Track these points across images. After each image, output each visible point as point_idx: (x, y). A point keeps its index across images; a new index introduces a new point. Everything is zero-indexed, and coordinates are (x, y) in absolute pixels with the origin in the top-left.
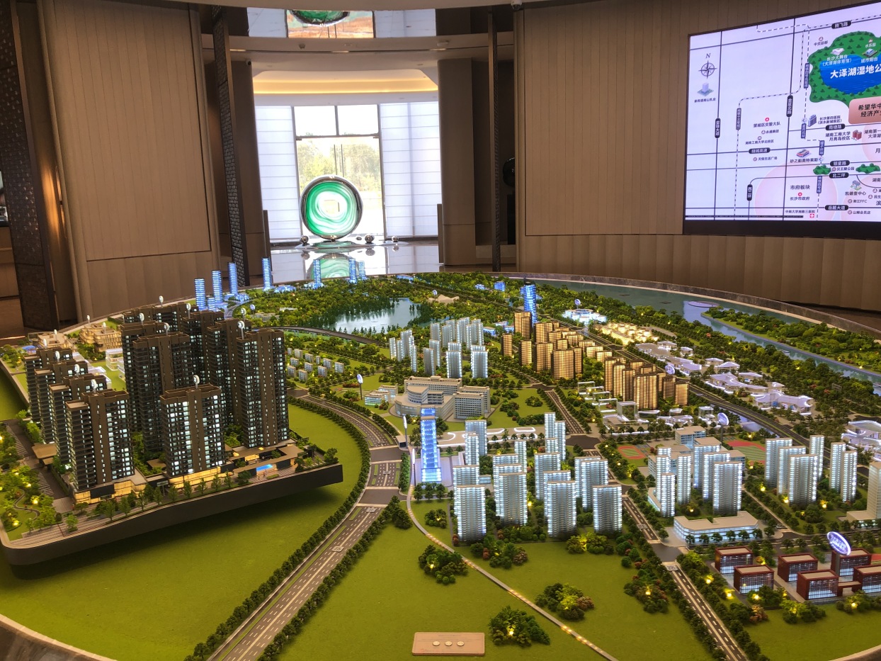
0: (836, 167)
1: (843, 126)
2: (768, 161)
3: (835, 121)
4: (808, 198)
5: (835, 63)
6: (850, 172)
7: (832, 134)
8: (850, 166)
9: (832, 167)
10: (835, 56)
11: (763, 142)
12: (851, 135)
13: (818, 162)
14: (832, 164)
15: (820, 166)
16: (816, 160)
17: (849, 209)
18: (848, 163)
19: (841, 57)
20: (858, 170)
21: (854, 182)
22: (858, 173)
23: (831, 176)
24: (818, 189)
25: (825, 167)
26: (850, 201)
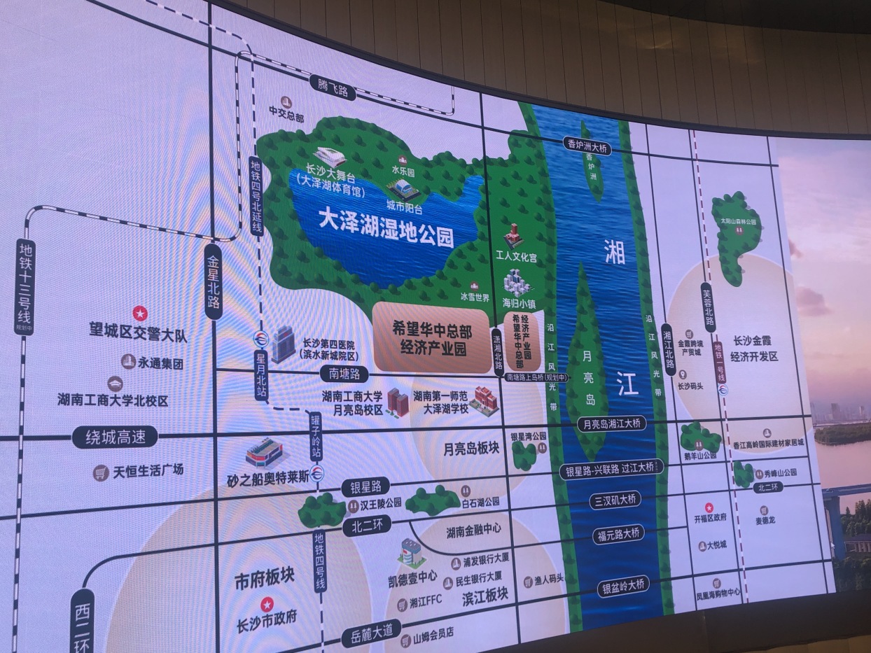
0: (359, 499)
1: (364, 375)
2: (150, 481)
3: (342, 356)
4: (292, 615)
5: (327, 186)
6: (394, 513)
7: (338, 395)
8: (393, 493)
9: (347, 500)
10: (327, 167)
11: (128, 400)
12: (384, 402)
13: (310, 485)
14: (347, 488)
15: (316, 495)
16: (304, 476)
17: (404, 631)
18: (385, 485)
19: (341, 175)
20: (412, 505)
21: (406, 544)
22: (410, 515)
23: (349, 530)
24: (316, 577)
25: (328, 499)
26: (402, 605)
